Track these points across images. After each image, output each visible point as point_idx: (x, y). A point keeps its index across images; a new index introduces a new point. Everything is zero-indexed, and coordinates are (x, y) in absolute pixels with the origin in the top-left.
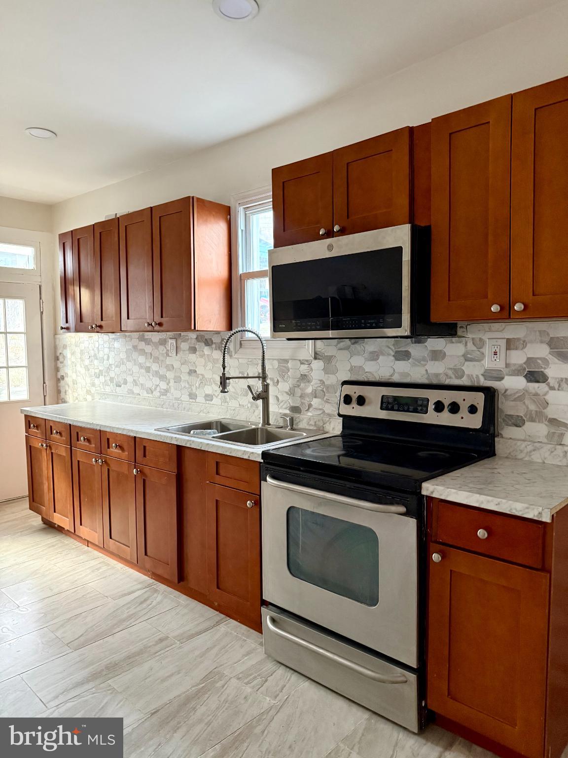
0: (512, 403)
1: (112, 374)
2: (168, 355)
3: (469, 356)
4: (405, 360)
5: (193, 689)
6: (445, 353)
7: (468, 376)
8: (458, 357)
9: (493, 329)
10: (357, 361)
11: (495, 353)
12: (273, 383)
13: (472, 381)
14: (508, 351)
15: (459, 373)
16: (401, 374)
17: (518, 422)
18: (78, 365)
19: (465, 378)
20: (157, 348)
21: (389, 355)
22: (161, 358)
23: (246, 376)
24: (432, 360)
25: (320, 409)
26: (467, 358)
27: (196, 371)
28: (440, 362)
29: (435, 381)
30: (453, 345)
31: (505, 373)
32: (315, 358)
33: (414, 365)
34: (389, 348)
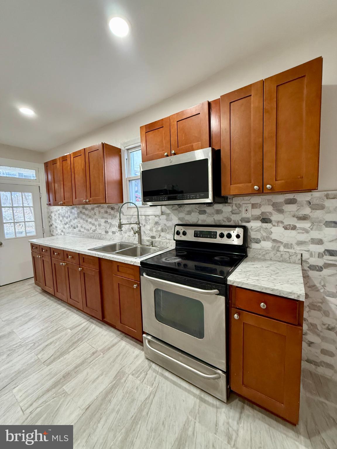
0: (255, 233)
1: (72, 223)
2: (95, 215)
3: (234, 212)
4: (204, 214)
5: (109, 385)
6: (222, 211)
7: (234, 221)
8: (229, 212)
9: (245, 199)
10: (182, 215)
11: (247, 210)
12: (143, 226)
13: (235, 223)
14: (252, 209)
15: (229, 220)
16: (202, 221)
17: (258, 241)
18: (57, 220)
19: (232, 222)
20: (90, 211)
21: (196, 212)
22: (92, 216)
23: (130, 223)
24: (217, 214)
25: (165, 237)
26: (233, 213)
27: (107, 221)
28: (221, 215)
29: (218, 224)
30: (226, 207)
31: (251, 219)
32: (162, 214)
33: (208, 216)
34: (196, 209)
